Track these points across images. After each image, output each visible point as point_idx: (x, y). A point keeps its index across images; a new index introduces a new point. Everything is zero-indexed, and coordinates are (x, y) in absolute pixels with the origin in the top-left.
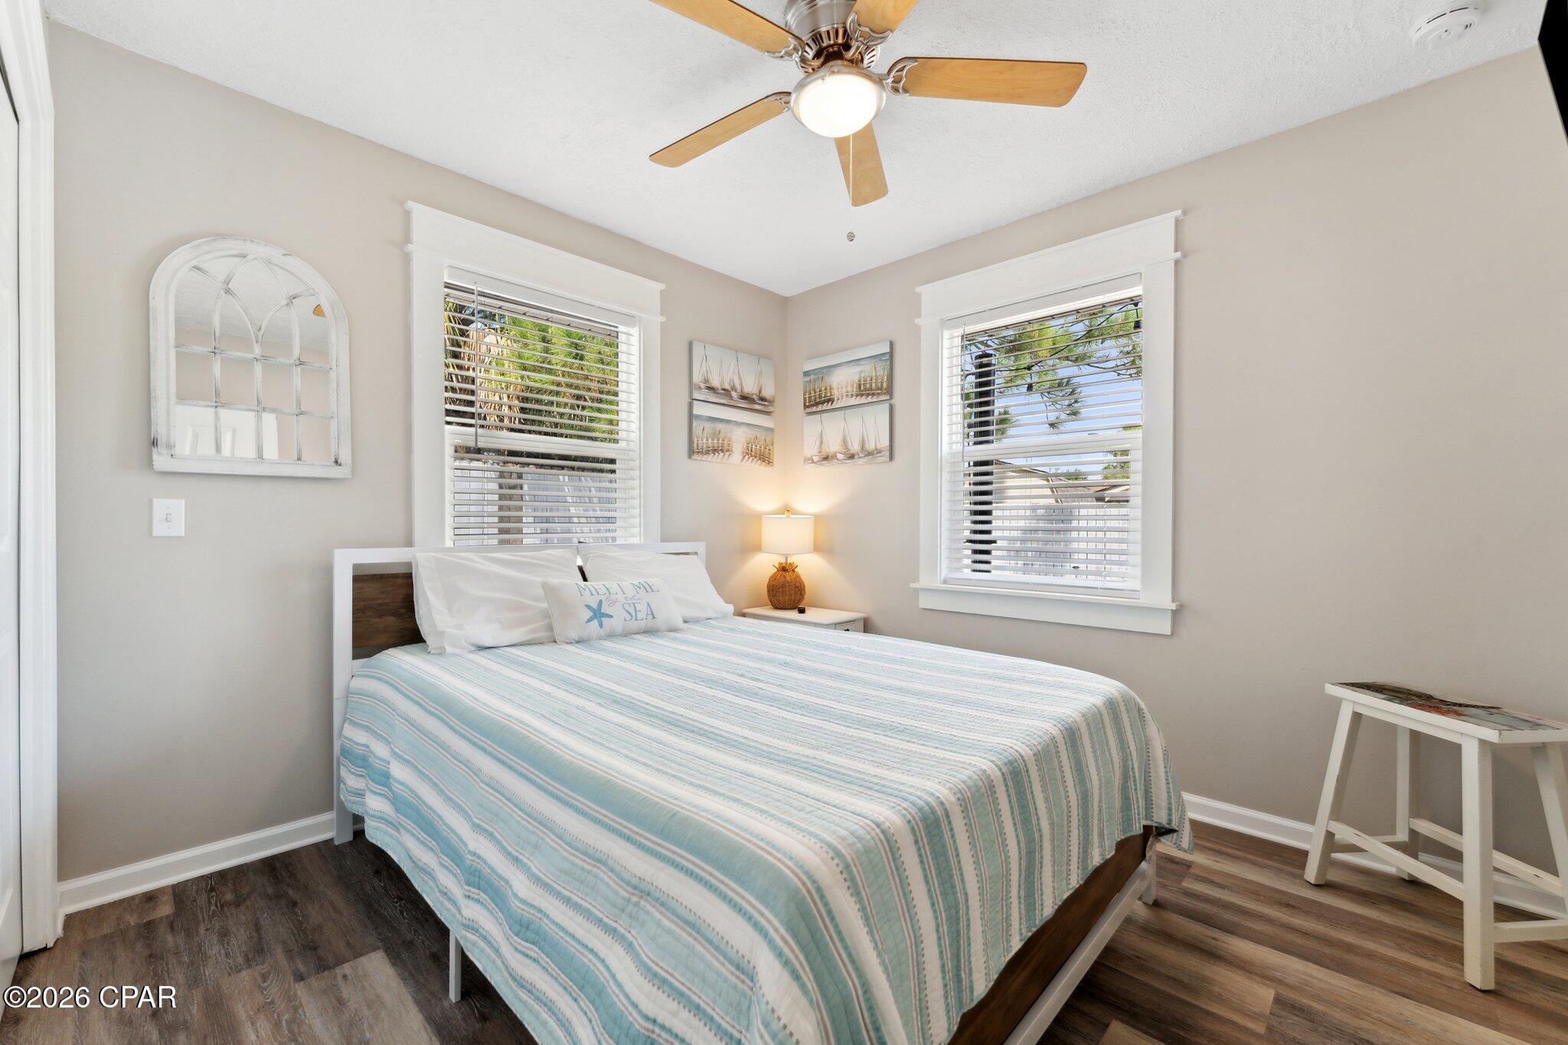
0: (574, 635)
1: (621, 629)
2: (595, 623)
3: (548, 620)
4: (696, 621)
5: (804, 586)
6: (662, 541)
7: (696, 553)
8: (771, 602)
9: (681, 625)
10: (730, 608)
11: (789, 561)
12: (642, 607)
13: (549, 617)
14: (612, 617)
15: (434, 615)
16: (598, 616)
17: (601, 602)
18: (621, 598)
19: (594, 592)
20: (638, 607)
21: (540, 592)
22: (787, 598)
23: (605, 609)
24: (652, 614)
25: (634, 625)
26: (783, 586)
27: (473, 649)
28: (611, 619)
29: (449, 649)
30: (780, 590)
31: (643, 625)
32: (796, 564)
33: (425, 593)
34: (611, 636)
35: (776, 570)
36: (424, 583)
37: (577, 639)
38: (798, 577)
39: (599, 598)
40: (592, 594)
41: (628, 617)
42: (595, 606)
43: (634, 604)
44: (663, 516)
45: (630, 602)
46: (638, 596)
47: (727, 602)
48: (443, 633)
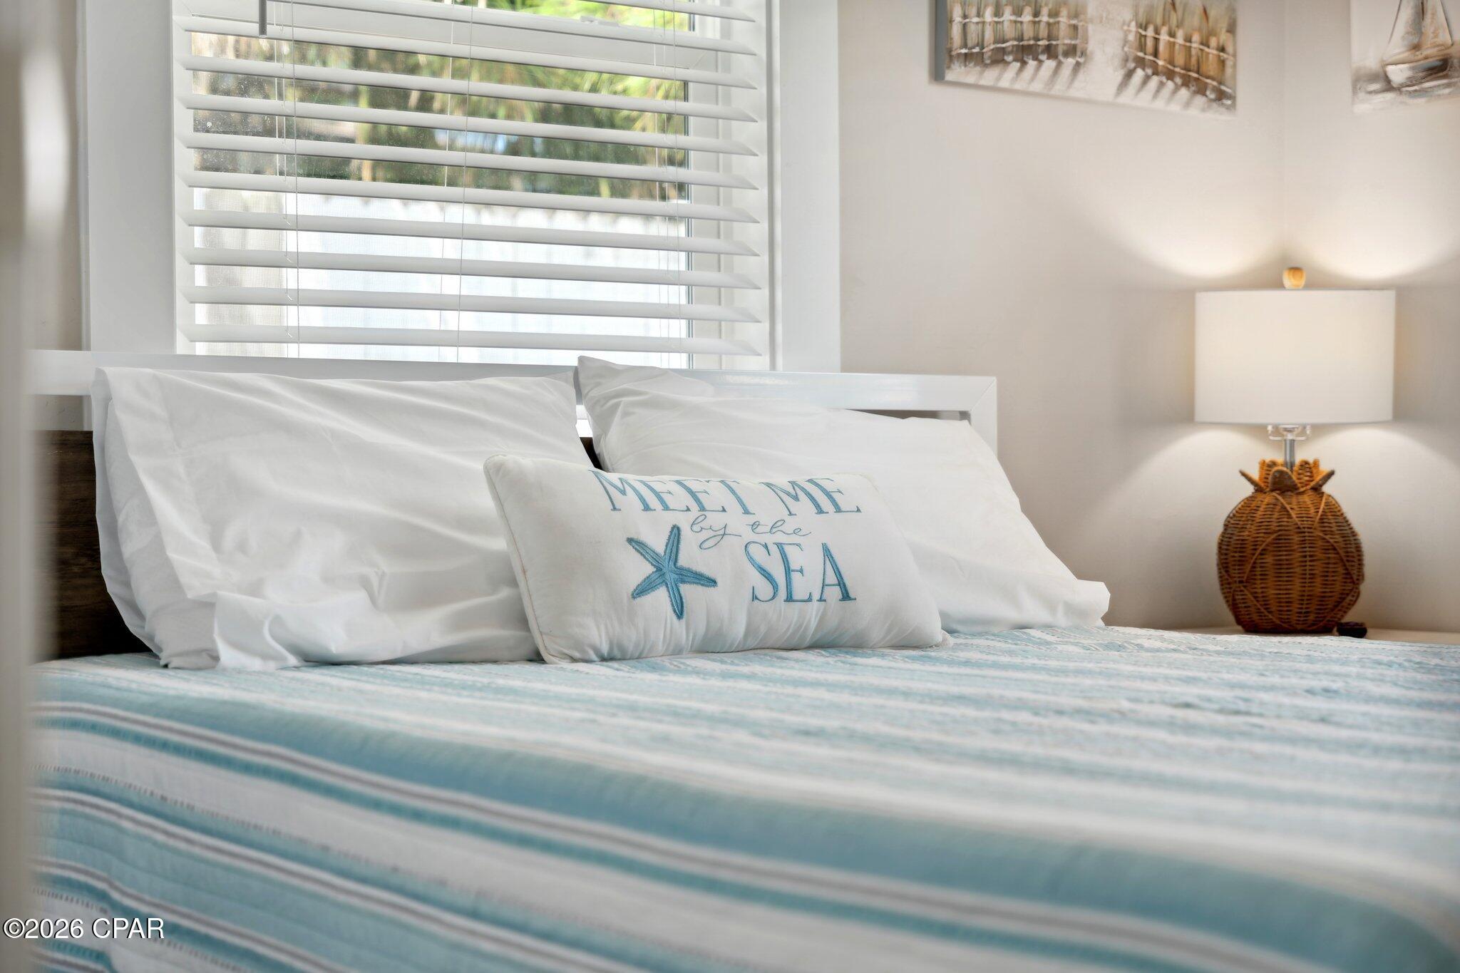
0: (597, 635)
1: (738, 630)
2: (661, 597)
3: (505, 593)
4: (980, 626)
5: (1358, 548)
6: (846, 368)
7: (964, 415)
8: (1234, 607)
9: (939, 635)
10: (1097, 595)
11: (1300, 457)
12: (807, 560)
13: (513, 583)
14: (712, 582)
15: (172, 555)
16: (671, 577)
17: (676, 532)
18: (736, 521)
19: (653, 502)
20: (796, 558)
21: (484, 501)
22: (1296, 588)
23: (690, 557)
24: (841, 584)
25: (784, 619)
26: (1280, 541)
27: (293, 660)
28: (711, 591)
29: (228, 656)
30: (1269, 559)
31: (811, 617)
32: (1325, 468)
33: (140, 490)
34: (711, 646)
35: (1249, 490)
36: (135, 458)
37: (605, 649)
38: (1334, 513)
39: (670, 519)
40: (647, 508)
41: (764, 589)
42: (658, 544)
43: (780, 546)
44: (850, 279)
45: (770, 539)
46: (791, 524)
47: (1082, 573)
48: (208, 605)
